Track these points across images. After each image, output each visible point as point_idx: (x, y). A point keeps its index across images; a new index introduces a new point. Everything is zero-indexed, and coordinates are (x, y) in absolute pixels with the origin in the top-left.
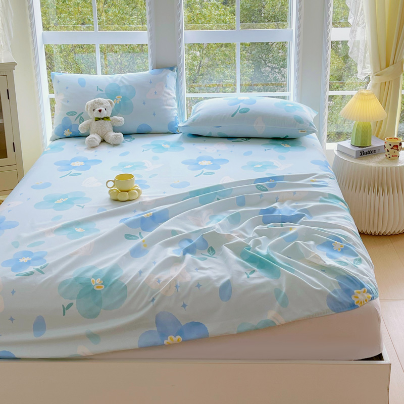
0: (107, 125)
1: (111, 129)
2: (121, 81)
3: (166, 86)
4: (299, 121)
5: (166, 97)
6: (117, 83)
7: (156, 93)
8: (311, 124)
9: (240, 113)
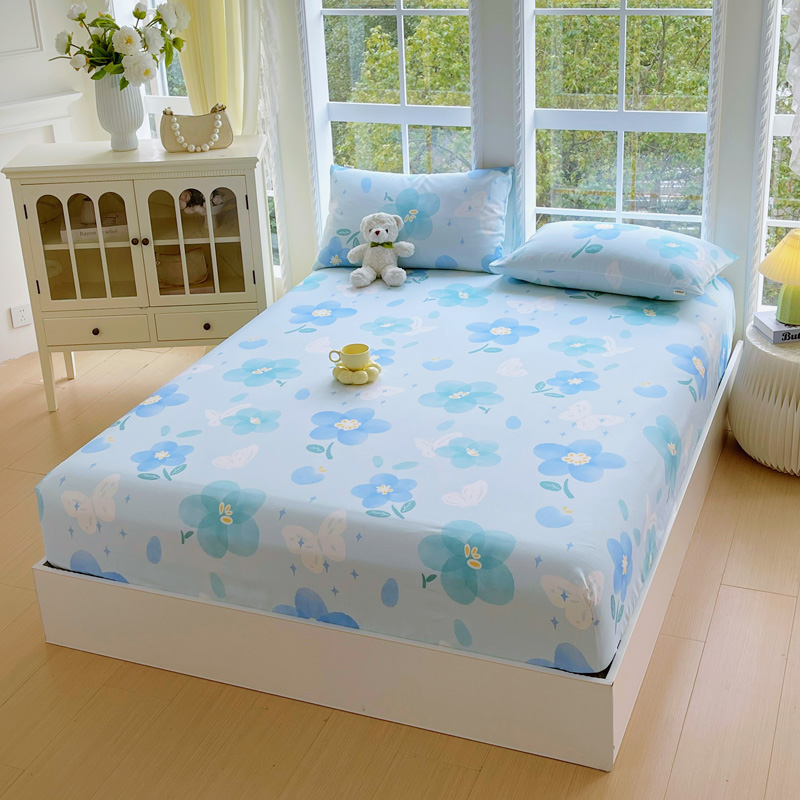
0: (388, 255)
1: (394, 260)
2: (423, 187)
3: (489, 198)
4: (677, 274)
5: (486, 215)
6: (416, 188)
7: (470, 208)
8: (695, 282)
9: (587, 252)
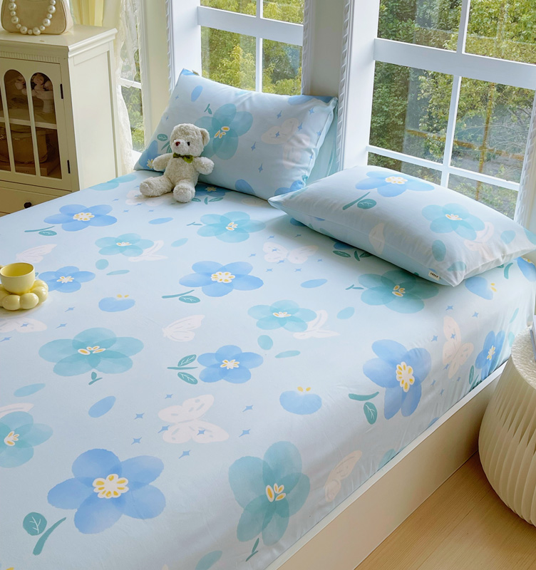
3: (300, 128)
7: (278, 134)
9: (359, 206)
